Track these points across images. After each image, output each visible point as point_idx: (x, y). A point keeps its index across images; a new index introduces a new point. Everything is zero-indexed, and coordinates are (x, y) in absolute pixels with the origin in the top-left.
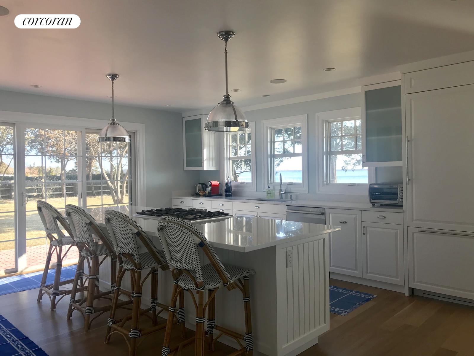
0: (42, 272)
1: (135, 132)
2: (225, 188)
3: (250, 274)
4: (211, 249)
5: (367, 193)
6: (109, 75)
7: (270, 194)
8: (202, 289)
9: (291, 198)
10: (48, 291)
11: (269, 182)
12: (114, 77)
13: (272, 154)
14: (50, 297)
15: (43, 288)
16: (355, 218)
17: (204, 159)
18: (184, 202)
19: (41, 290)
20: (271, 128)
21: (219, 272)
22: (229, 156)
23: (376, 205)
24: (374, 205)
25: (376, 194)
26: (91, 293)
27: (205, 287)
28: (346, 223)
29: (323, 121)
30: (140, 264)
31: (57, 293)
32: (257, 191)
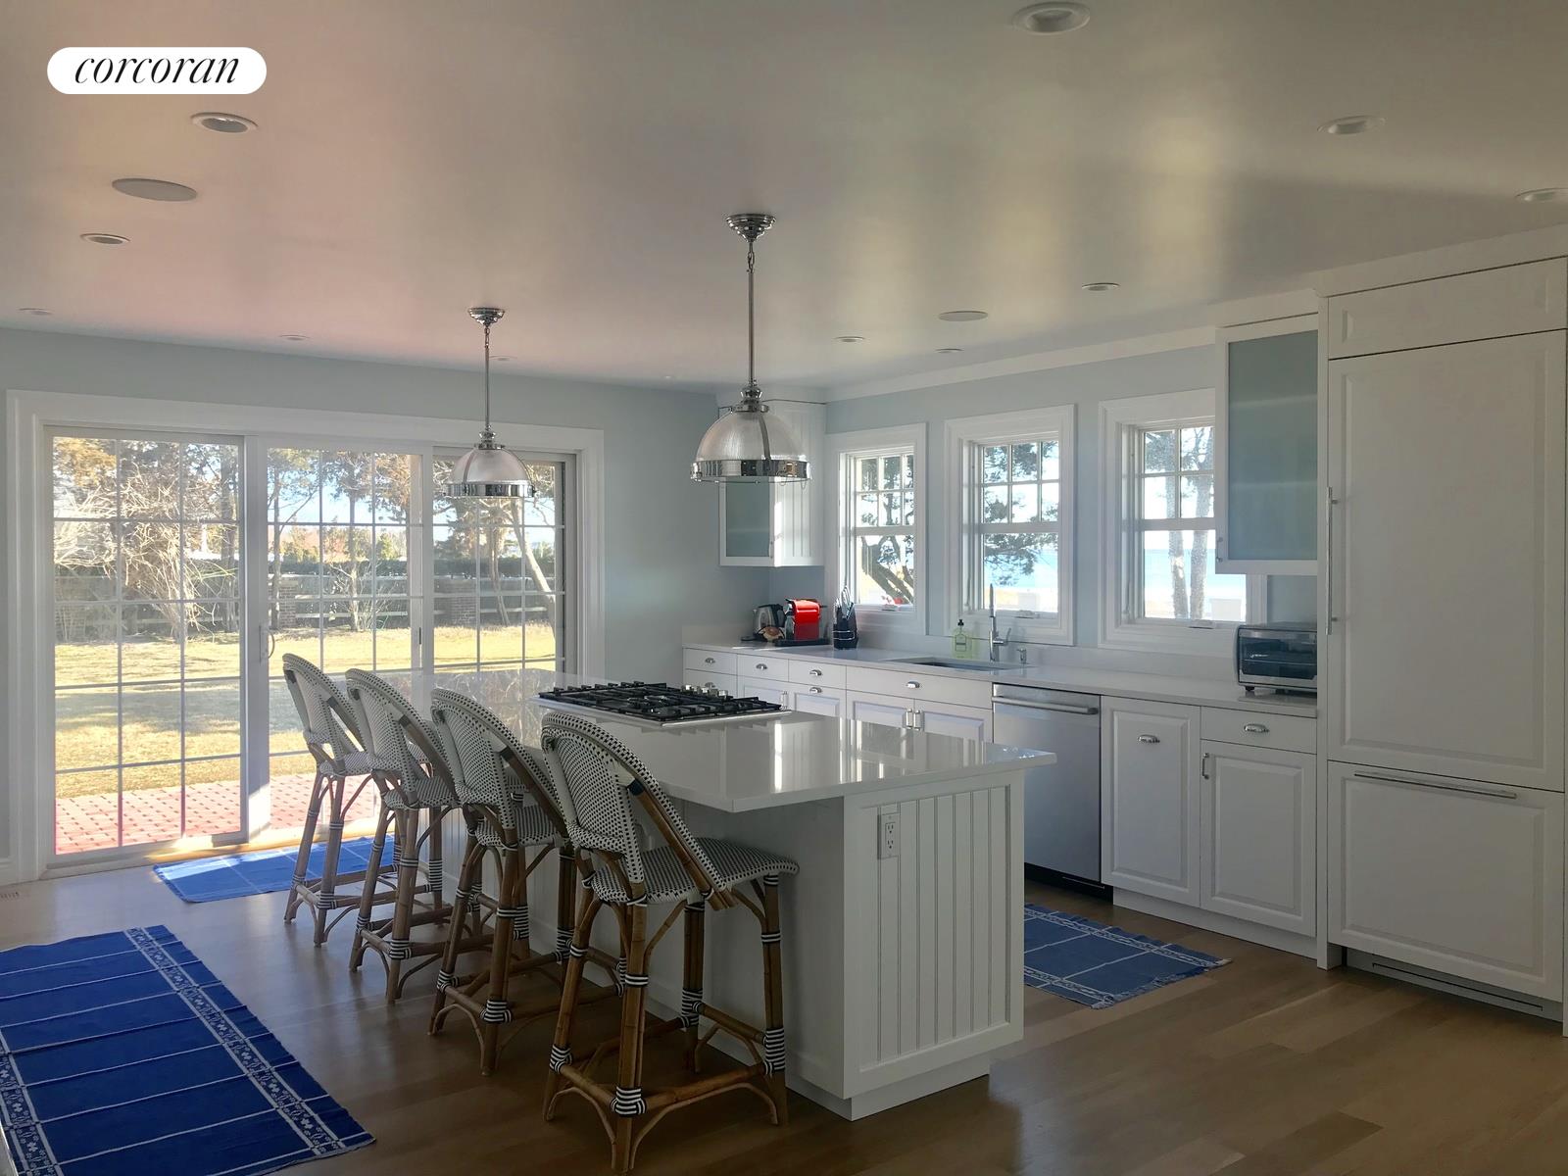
0: (296, 849)
1: (575, 455)
2: (836, 623)
3: (781, 873)
4: (663, 802)
5: (1229, 652)
6: (477, 310)
7: (964, 644)
8: (641, 903)
9: (1023, 660)
10: (309, 895)
11: (965, 608)
12: (489, 315)
13: (976, 521)
14: (314, 912)
15: (299, 888)
16: (1183, 729)
17: (776, 534)
18: (714, 662)
19: (294, 893)
20: (974, 443)
21: (687, 862)
22: (852, 525)
23: (1257, 691)
24: (1250, 689)
25: (1255, 658)
26: (404, 905)
27: (650, 897)
28: (1157, 741)
29: (1119, 426)
30: (513, 832)
31: (329, 902)
32: (927, 634)
